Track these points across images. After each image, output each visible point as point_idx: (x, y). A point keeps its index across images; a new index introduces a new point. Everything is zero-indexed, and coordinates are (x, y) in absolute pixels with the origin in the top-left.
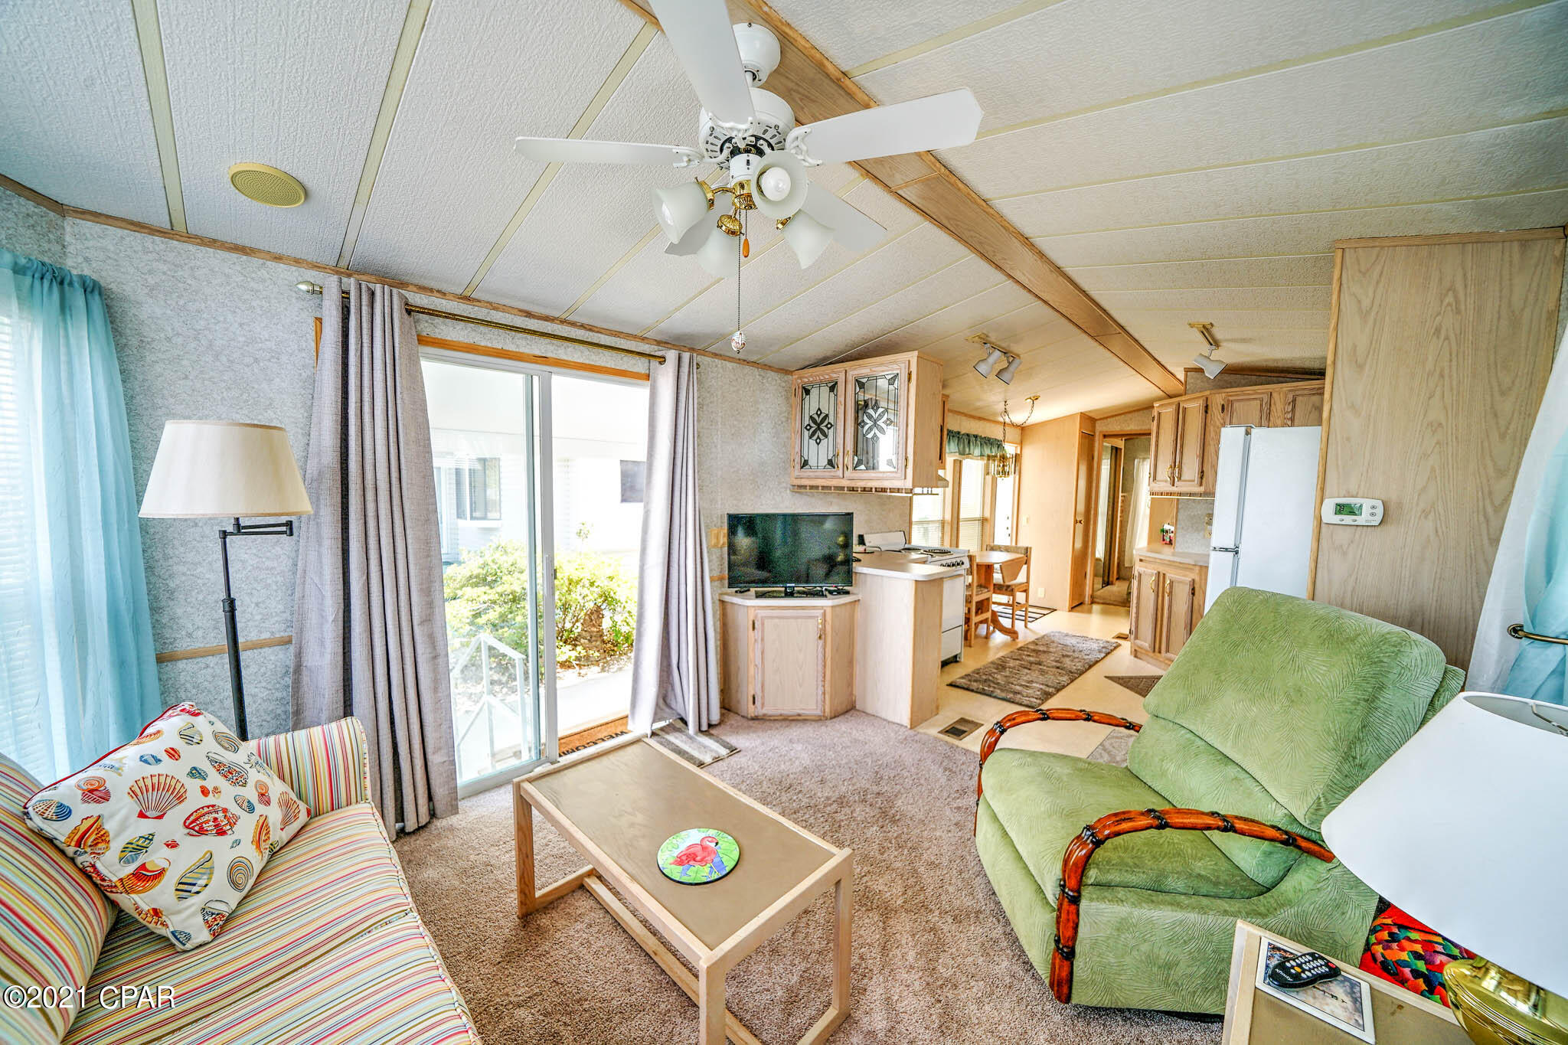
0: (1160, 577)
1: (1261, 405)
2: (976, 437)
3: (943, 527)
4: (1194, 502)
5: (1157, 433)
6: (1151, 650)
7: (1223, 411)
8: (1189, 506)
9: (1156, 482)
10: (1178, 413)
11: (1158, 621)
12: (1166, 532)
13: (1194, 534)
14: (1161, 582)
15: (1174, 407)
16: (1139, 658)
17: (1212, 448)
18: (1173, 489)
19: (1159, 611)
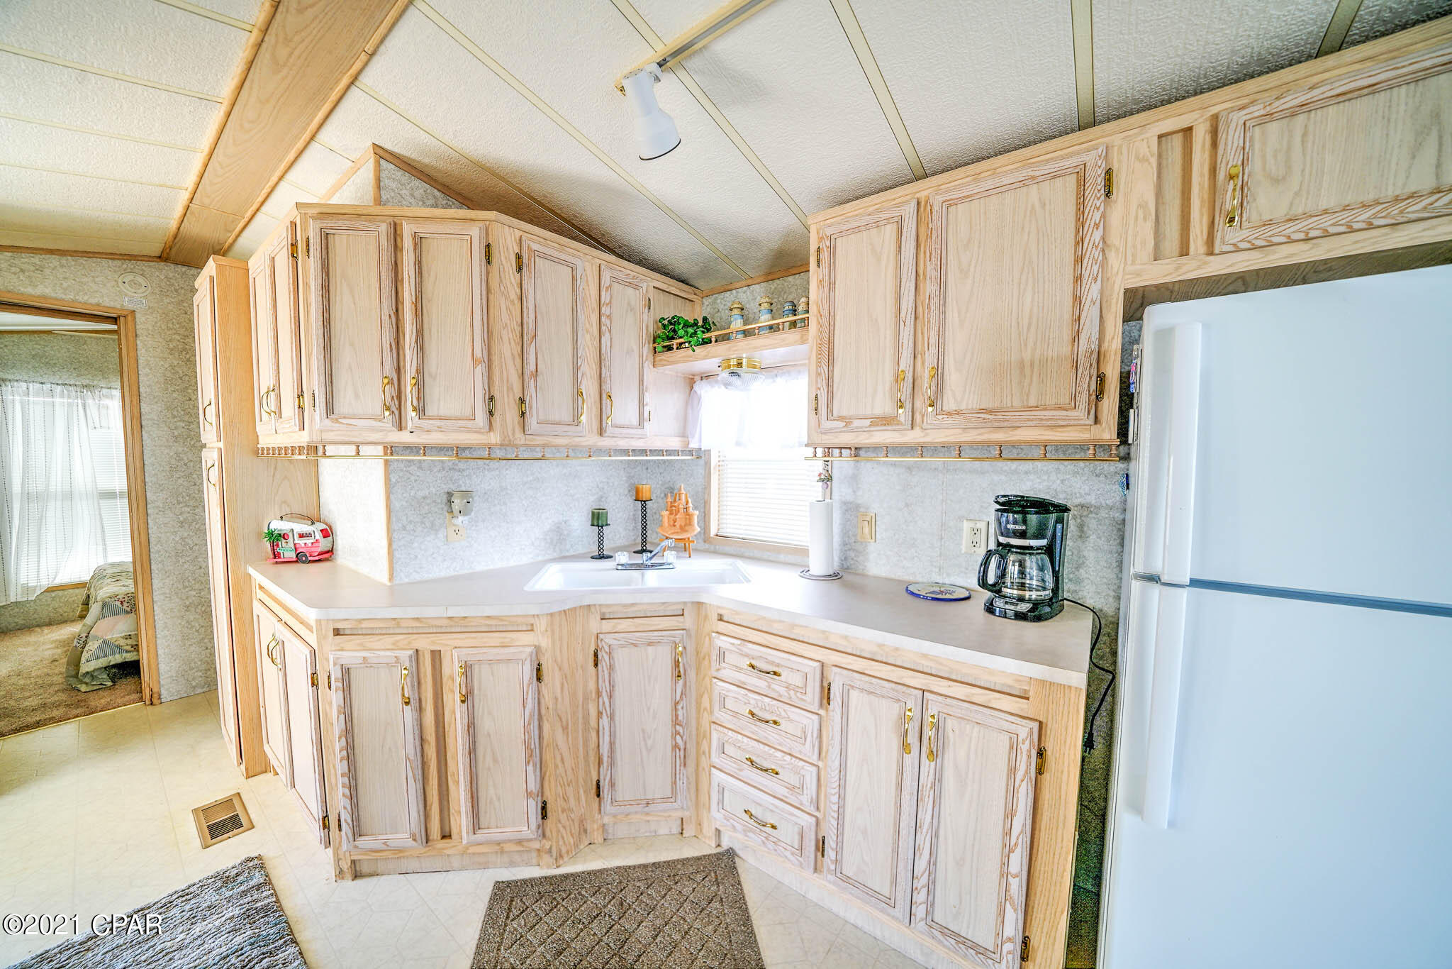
0: (426, 664)
4: (420, 468)
5: (326, 289)
6: (417, 847)
7: (520, 269)
8: (413, 478)
9: (337, 419)
10: (397, 247)
11: (431, 768)
12: (285, 536)
13: (428, 539)
14: (425, 673)
15: (383, 228)
16: (376, 874)
17: (506, 348)
18: (404, 437)
19: (429, 744)
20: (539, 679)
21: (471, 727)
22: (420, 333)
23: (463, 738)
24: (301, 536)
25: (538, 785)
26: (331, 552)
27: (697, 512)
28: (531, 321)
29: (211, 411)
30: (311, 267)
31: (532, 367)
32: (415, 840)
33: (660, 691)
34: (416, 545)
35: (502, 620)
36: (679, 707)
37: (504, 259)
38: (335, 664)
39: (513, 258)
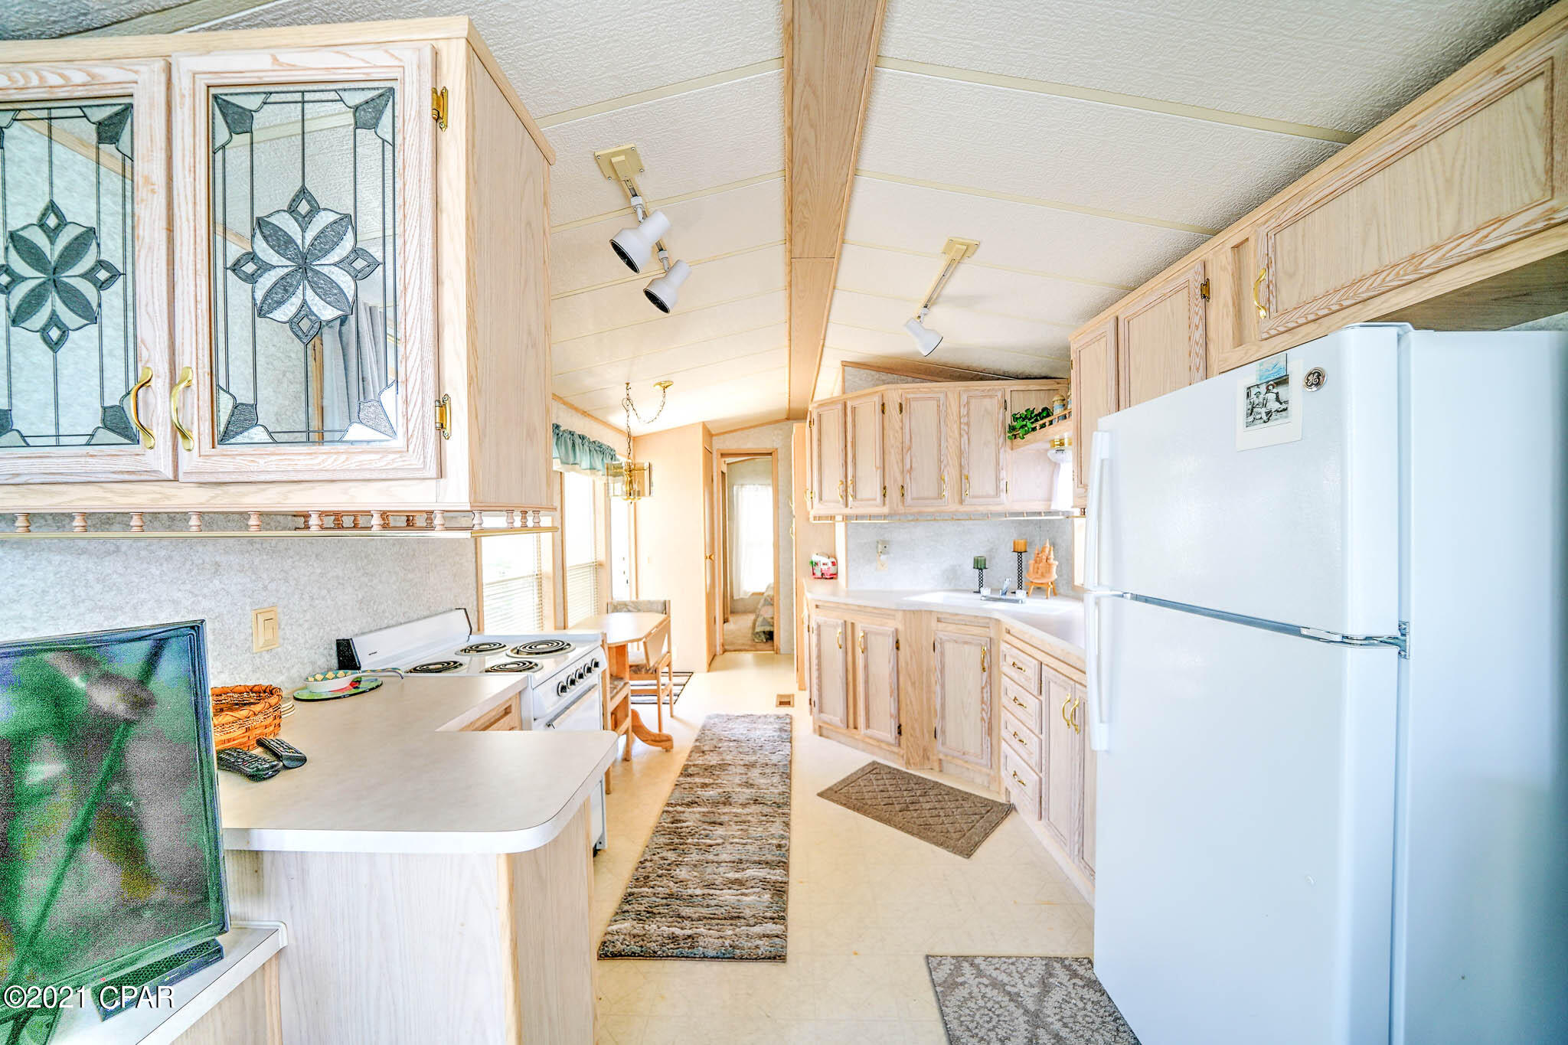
0: (849, 628)
1: (939, 406)
2: (582, 438)
3: (540, 585)
4: (863, 527)
5: (820, 440)
6: (843, 726)
7: (901, 411)
8: (859, 532)
10: (846, 412)
11: (850, 686)
12: (817, 564)
13: (866, 567)
14: (848, 633)
15: (840, 407)
16: (827, 737)
17: (893, 458)
18: (848, 511)
19: (849, 672)
20: (898, 648)
21: (866, 667)
22: (854, 457)
23: (863, 673)
24: (824, 564)
25: (896, 711)
26: (836, 574)
27: (1057, 563)
28: (908, 439)
31: (908, 466)
32: (842, 723)
33: (974, 678)
34: (859, 570)
35: (880, 609)
36: (985, 691)
37: (892, 409)
39: (898, 407)
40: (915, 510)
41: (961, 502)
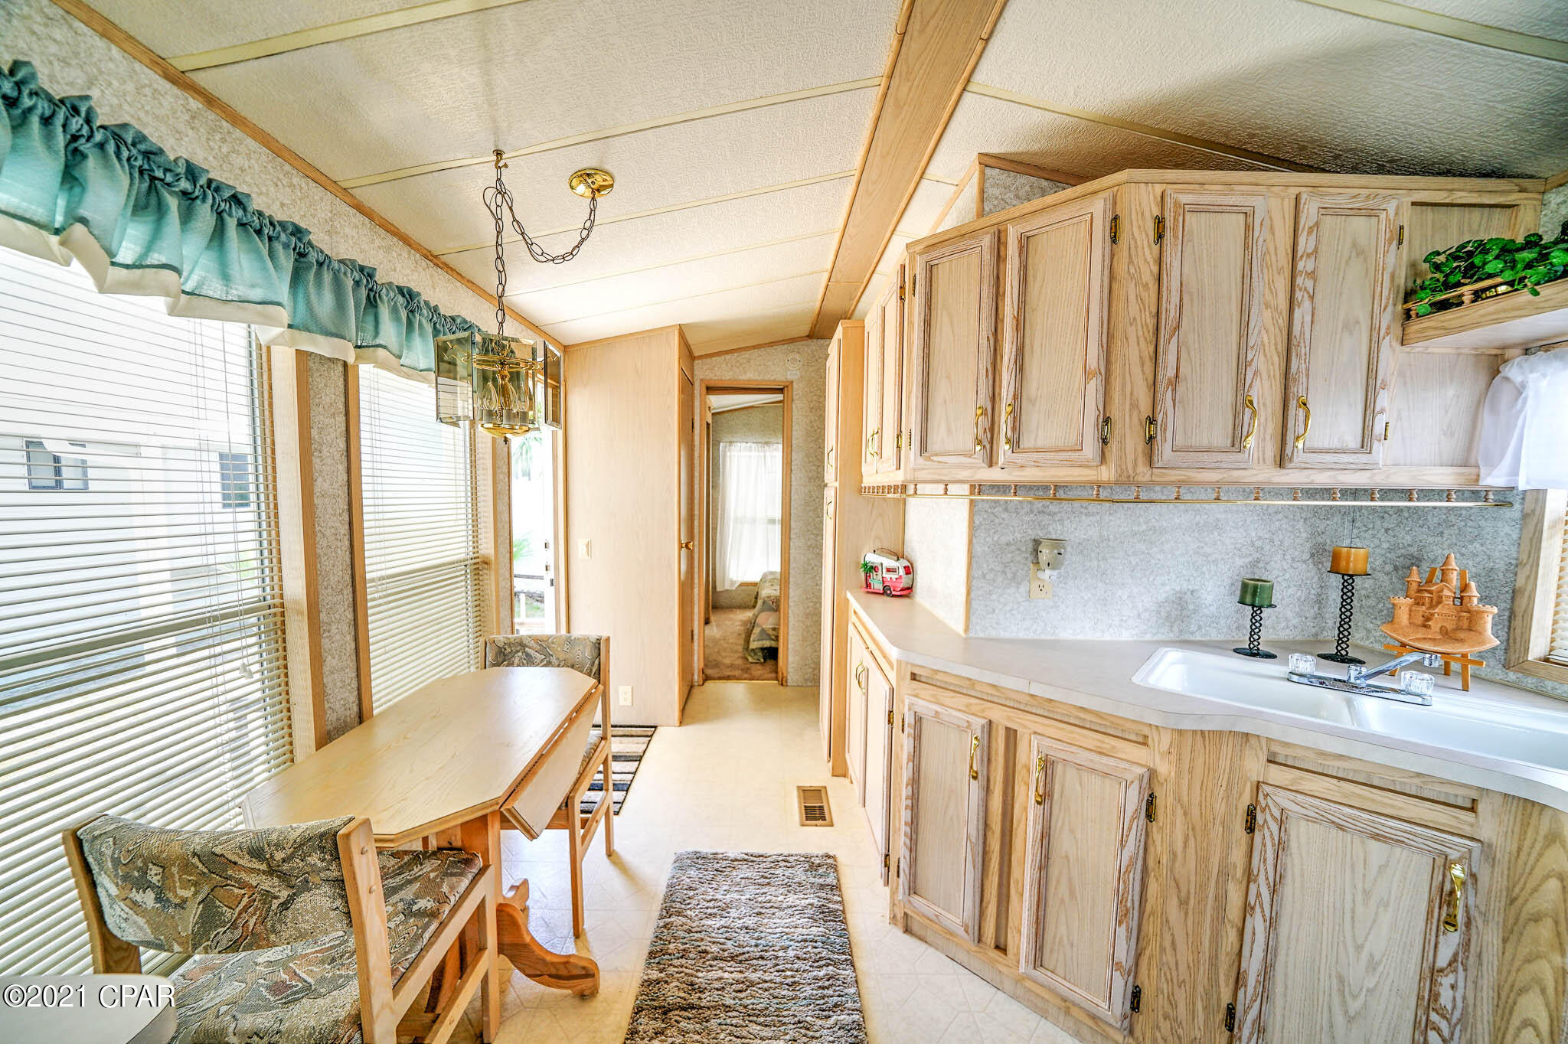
0: (1000, 740)
4: (1006, 510)
5: (928, 323)
6: (968, 941)
7: (1160, 237)
8: (997, 521)
9: (929, 457)
10: (999, 258)
11: (993, 860)
12: (874, 568)
13: (1009, 591)
14: (997, 750)
15: (987, 241)
16: (922, 942)
17: (1132, 351)
18: (995, 475)
19: (993, 833)
20: (1150, 816)
21: (1046, 836)
22: (1020, 351)
23: (1033, 847)
24: (888, 570)
25: (1130, 959)
26: (910, 589)
28: (1172, 307)
29: (833, 455)
30: (916, 304)
31: (1171, 373)
32: (967, 932)
34: (994, 597)
35: (1101, 717)
37: (1138, 231)
38: (910, 709)
39: (1150, 226)
40: (1174, 475)
41: (1282, 460)
